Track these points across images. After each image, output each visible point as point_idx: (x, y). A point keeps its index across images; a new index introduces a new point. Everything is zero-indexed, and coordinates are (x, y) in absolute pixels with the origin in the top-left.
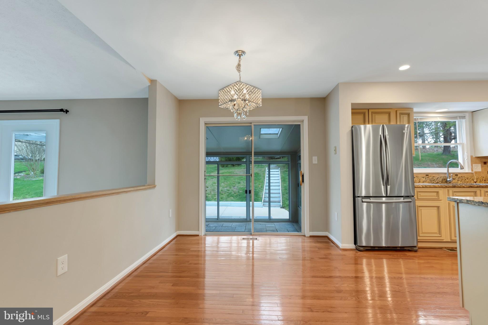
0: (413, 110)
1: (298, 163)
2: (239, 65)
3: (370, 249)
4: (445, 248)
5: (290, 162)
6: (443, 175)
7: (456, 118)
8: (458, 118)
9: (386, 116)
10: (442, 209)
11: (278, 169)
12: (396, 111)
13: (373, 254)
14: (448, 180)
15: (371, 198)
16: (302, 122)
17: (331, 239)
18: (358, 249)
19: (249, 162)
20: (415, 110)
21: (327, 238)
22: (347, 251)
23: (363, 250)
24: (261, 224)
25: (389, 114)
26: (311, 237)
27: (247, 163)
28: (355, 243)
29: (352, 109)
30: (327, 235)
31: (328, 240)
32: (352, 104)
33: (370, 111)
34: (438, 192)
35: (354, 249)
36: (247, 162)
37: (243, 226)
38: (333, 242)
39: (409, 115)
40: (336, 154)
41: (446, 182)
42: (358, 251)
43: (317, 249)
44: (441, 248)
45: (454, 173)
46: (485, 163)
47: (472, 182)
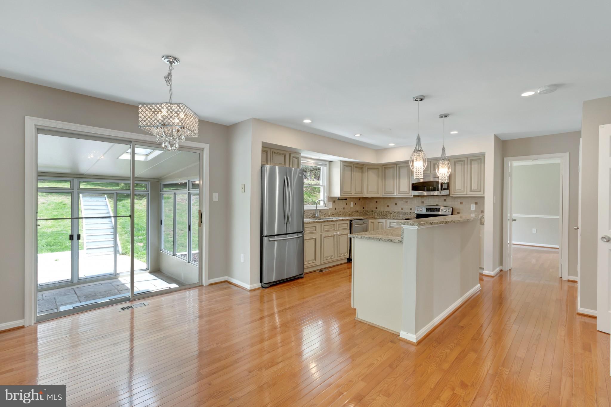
0: (300, 155)
1: (161, 193)
2: (169, 75)
3: (273, 284)
4: (317, 270)
5: (149, 192)
6: (313, 212)
7: (321, 165)
8: (323, 165)
9: (283, 157)
10: (317, 240)
11: (104, 197)
12: (290, 154)
13: (277, 288)
14: (316, 215)
15: (276, 236)
16: (202, 151)
17: (233, 283)
18: (264, 287)
19: (78, 190)
20: (302, 155)
21: (227, 283)
22: (254, 291)
23: (268, 287)
24: (103, 284)
25: (285, 156)
26: (210, 285)
27: (73, 192)
28: (261, 281)
29: (262, 147)
30: (226, 280)
31: (229, 284)
32: (263, 142)
33: (272, 150)
34: (316, 227)
35: (260, 288)
36: (73, 190)
37: (69, 293)
38: (236, 285)
39: (298, 159)
40: (244, 192)
41: (315, 217)
42: (264, 289)
43: (227, 296)
44: (315, 271)
45: (319, 210)
46: (334, 202)
47: (328, 216)
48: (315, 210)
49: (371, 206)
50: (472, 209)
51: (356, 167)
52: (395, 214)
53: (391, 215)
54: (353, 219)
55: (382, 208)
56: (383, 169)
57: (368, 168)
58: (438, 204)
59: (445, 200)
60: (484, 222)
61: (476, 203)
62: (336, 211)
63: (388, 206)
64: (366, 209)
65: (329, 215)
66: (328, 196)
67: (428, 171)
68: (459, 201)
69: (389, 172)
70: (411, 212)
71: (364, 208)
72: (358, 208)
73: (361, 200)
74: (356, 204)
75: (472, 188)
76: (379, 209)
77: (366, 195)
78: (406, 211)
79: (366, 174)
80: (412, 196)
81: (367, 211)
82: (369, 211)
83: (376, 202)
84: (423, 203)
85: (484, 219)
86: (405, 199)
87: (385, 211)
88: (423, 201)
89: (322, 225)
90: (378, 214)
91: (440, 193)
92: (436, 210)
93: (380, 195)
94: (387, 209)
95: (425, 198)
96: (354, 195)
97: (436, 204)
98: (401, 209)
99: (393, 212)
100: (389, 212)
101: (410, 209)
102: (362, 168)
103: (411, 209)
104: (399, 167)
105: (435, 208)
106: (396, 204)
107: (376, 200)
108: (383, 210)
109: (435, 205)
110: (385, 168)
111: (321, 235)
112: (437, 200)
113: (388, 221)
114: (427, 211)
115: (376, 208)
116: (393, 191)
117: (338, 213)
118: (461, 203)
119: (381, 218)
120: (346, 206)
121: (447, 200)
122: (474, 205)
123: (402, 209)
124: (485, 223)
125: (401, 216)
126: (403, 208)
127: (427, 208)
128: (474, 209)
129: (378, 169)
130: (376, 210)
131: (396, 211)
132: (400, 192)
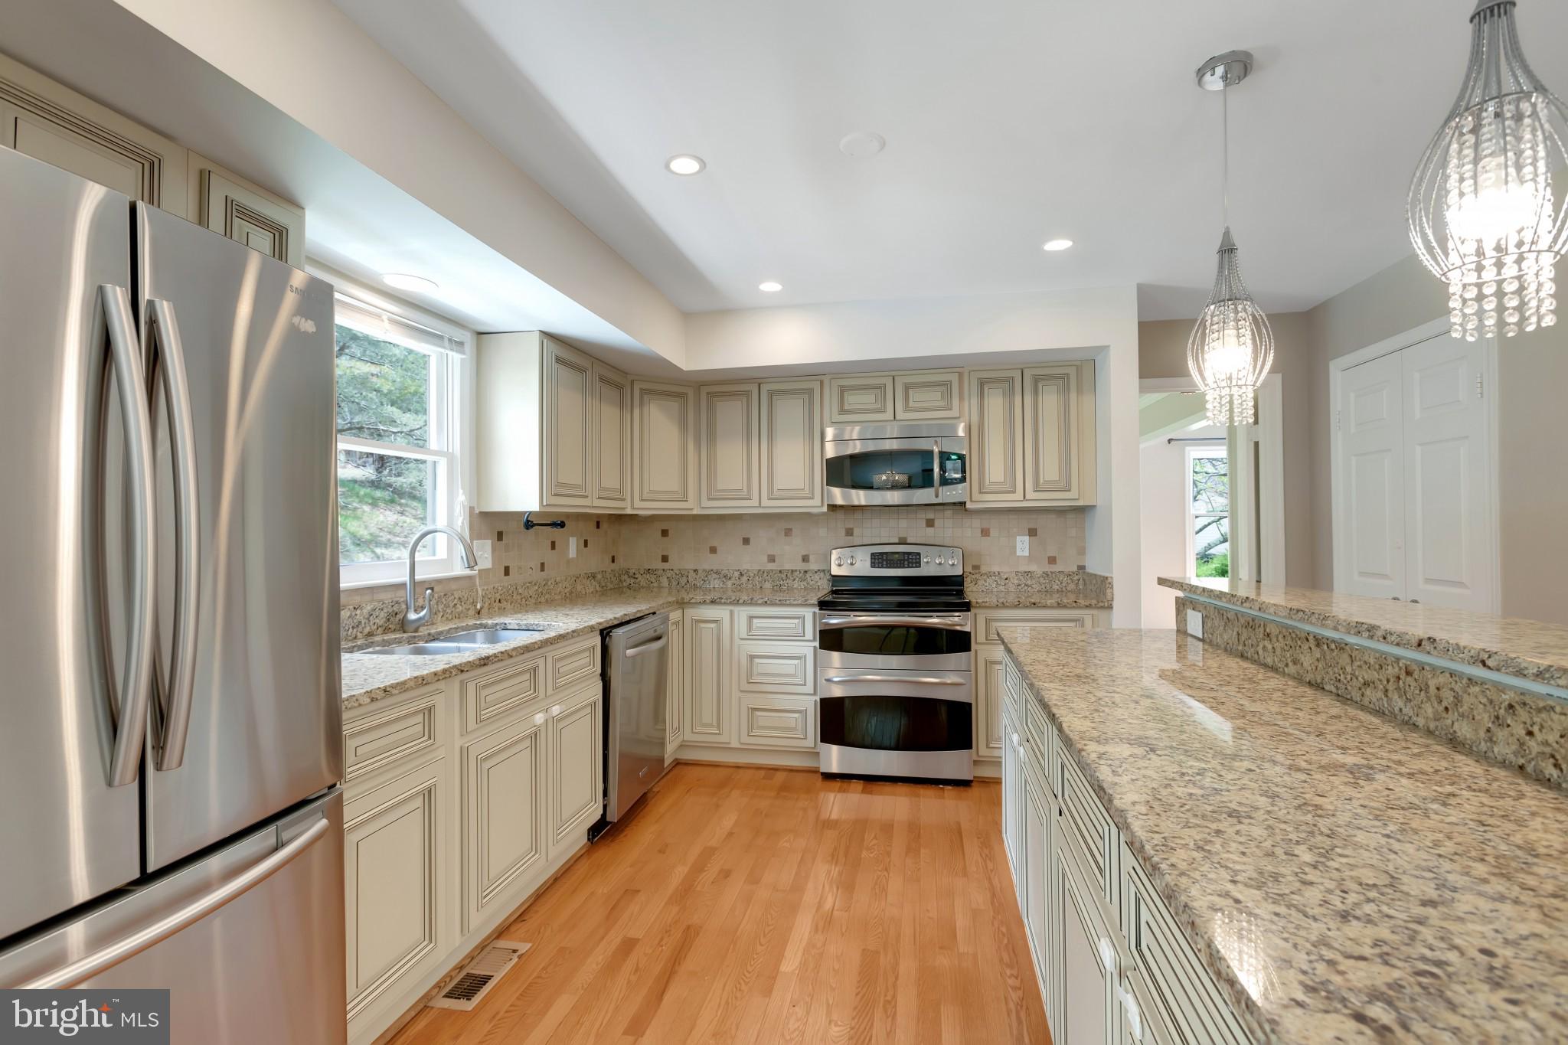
10: (440, 795)
14: (412, 615)
45: (423, 582)
46: (500, 536)
47: (472, 612)
48: (403, 585)
49: (642, 553)
50: (1019, 553)
51: (603, 380)
52: (744, 579)
53: (729, 583)
54: (616, 622)
55: (686, 558)
56: (703, 396)
57: (643, 392)
58: (905, 538)
59: (930, 523)
60: (1112, 600)
61: (1032, 533)
62: (507, 581)
63: (713, 550)
64: (621, 563)
65: (479, 607)
66: (471, 509)
67: (885, 412)
68: (977, 523)
69: (730, 413)
70: (806, 569)
71: (613, 561)
72: (596, 562)
73: (604, 526)
74: (586, 542)
75: (1042, 481)
76: (674, 563)
77: (638, 504)
78: (788, 567)
79: (637, 412)
80: (825, 509)
81: (627, 573)
82: (632, 572)
83: (665, 533)
84: (852, 535)
85: (1112, 588)
86: (785, 522)
87: (704, 570)
88: (851, 527)
89: (471, 687)
90: (674, 583)
91: (937, 496)
92: (908, 560)
93: (692, 506)
94: (710, 562)
95: (858, 515)
96: (597, 503)
97: (900, 538)
98: (765, 559)
99: (737, 574)
100: (717, 572)
101: (801, 559)
102: (619, 387)
103: (805, 559)
104: (772, 394)
105: (904, 553)
106: (746, 541)
107: (665, 526)
108: (691, 566)
109: (897, 541)
110: (711, 395)
111: (464, 752)
112: (903, 523)
113: (742, 613)
114: (873, 565)
115: (665, 559)
116: (745, 489)
117: (520, 591)
118: (985, 532)
119: (713, 602)
120: (549, 556)
121: (937, 523)
122: (1027, 538)
123: (772, 559)
124: (1115, 604)
125: (768, 585)
126: (774, 556)
127: (872, 554)
128: (1026, 553)
129: (681, 396)
130: (666, 566)
131: (747, 567)
132: (776, 494)
